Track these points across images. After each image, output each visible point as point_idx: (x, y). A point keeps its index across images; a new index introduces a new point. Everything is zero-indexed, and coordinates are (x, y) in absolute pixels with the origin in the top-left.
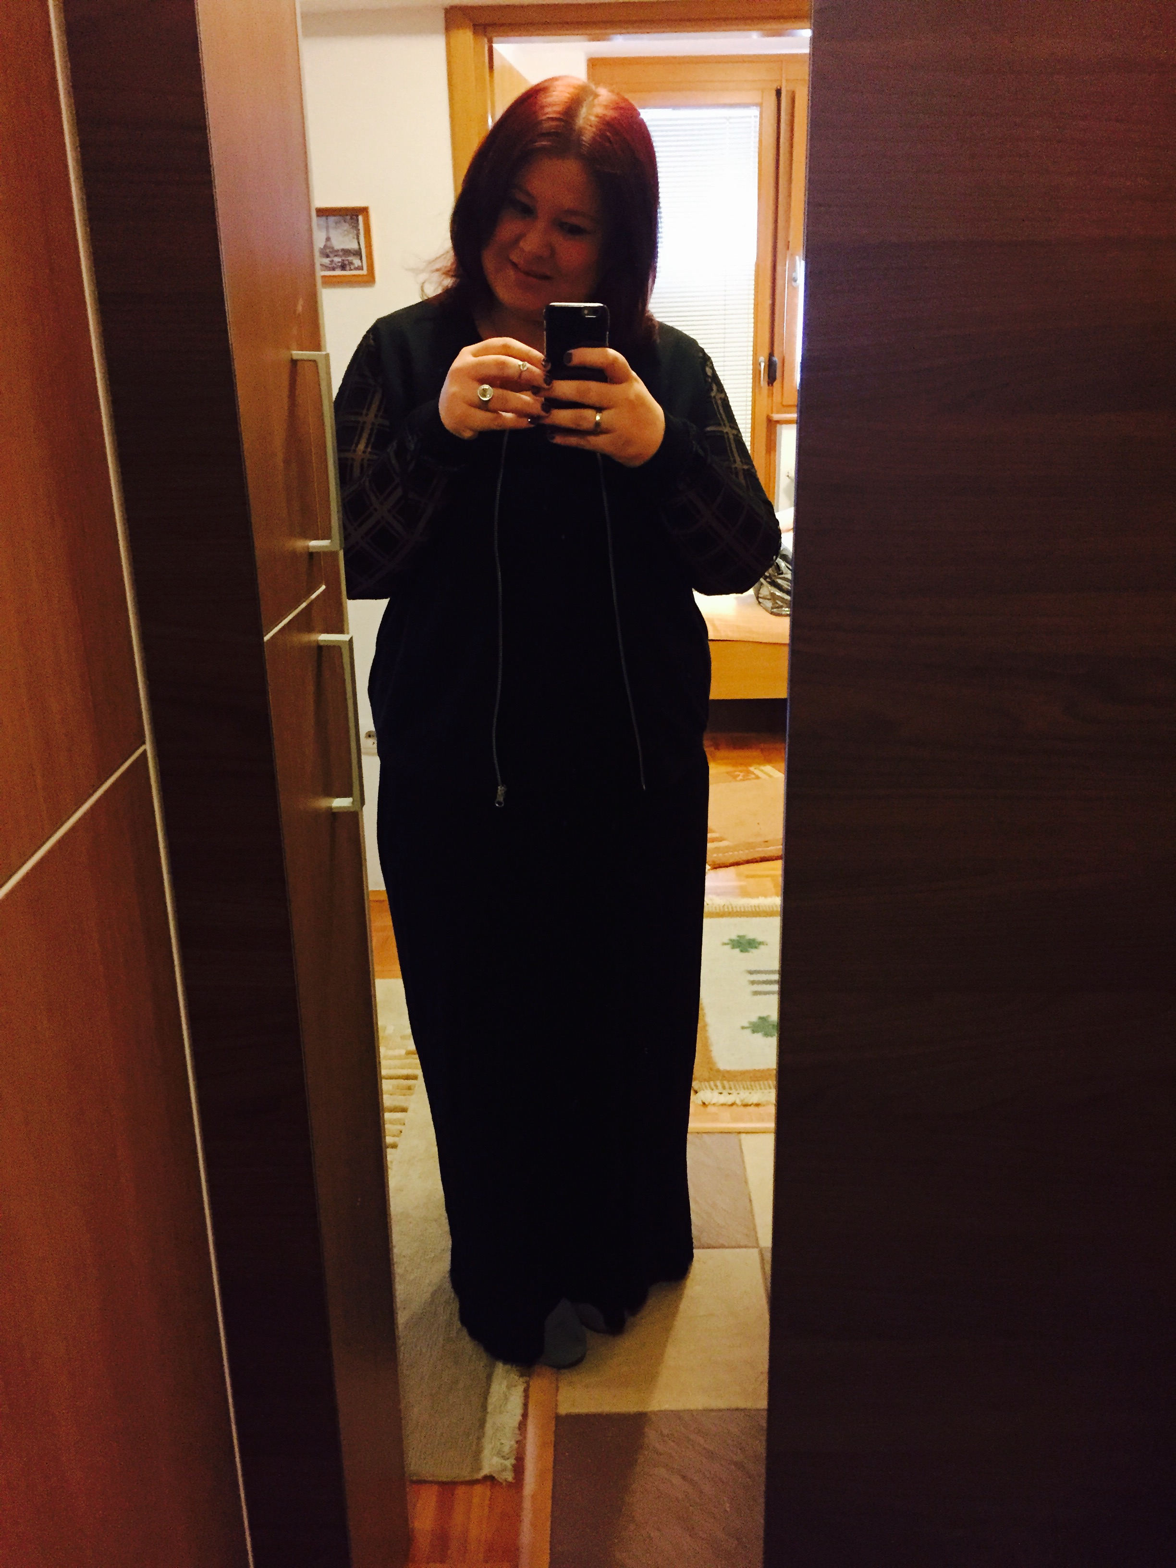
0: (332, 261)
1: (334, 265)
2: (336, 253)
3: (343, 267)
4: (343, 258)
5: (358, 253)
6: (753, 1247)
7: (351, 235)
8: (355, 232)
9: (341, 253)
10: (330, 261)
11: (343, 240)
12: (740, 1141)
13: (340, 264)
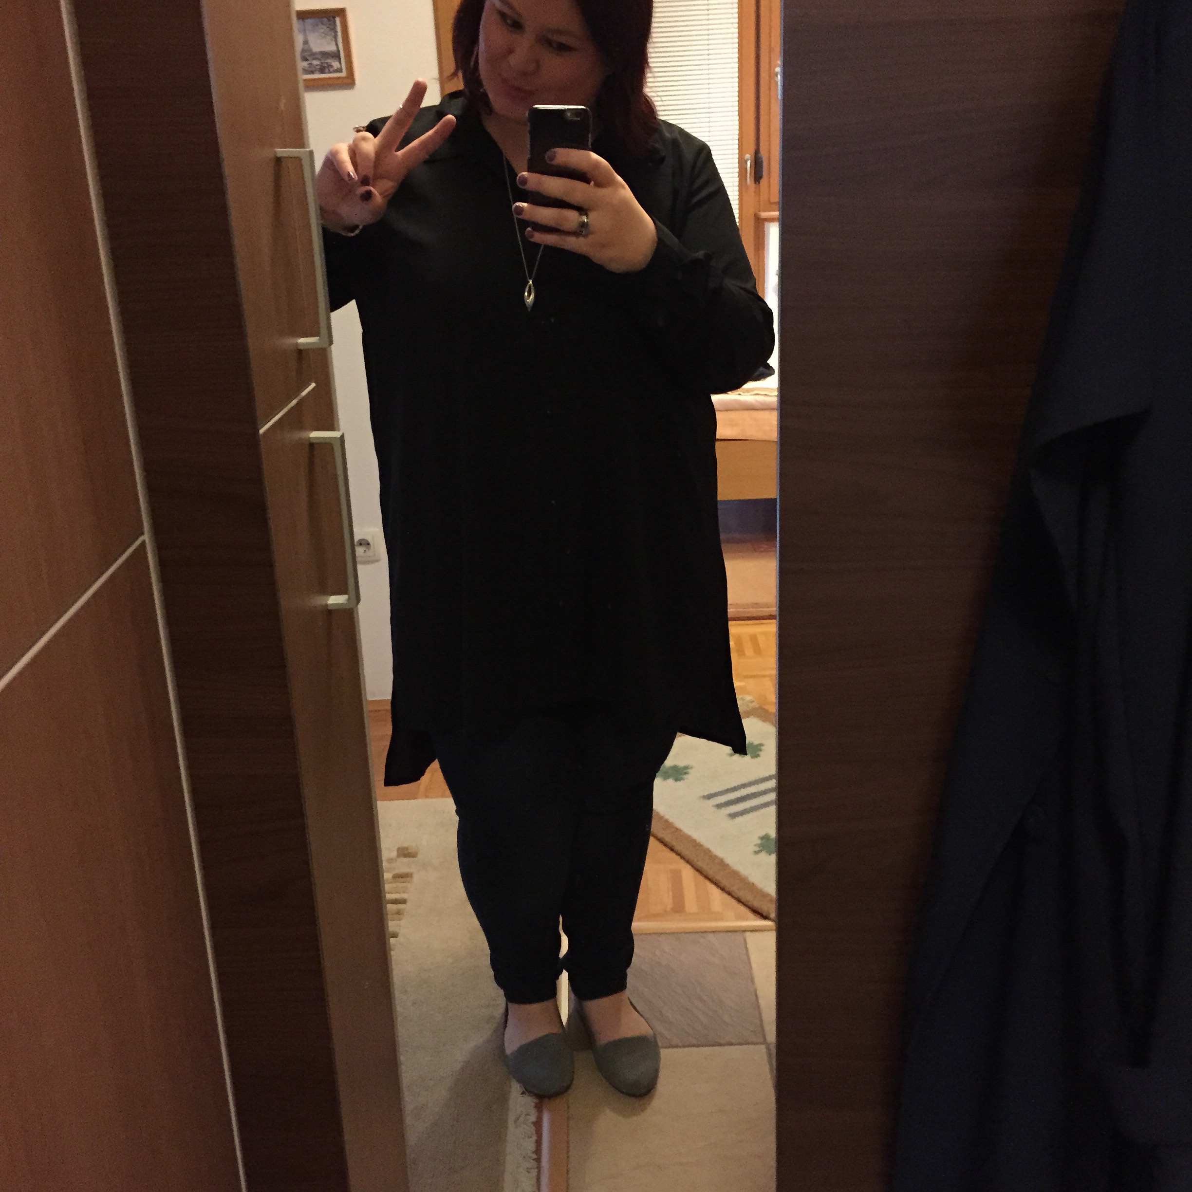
0: (310, 65)
1: (313, 69)
2: (314, 55)
3: (322, 71)
4: (323, 61)
5: (336, 56)
6: (761, 1044)
7: (328, 38)
8: (333, 34)
9: (319, 57)
10: (309, 64)
11: (320, 43)
12: (745, 940)
13: (319, 67)
